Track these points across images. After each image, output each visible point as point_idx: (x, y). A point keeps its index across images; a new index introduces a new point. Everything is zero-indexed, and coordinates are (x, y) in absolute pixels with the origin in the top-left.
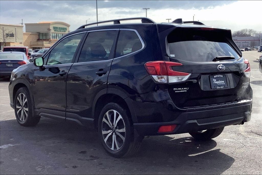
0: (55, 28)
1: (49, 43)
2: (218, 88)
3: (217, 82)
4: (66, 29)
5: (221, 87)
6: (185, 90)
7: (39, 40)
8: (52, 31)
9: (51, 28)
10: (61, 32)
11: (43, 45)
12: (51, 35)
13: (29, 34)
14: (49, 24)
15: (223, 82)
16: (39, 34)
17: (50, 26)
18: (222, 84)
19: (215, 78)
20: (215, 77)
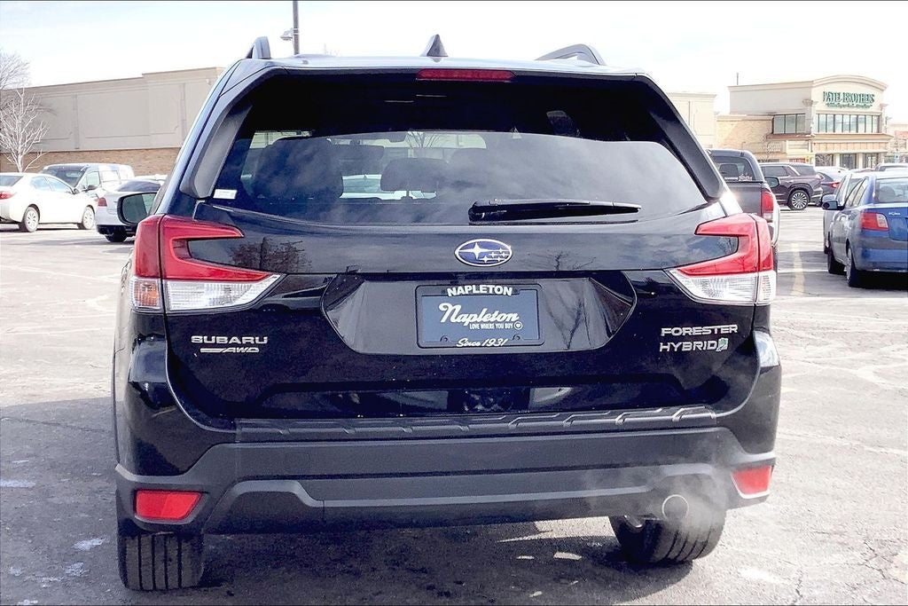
0: (829, 97)
1: (803, 147)
4: (871, 98)
6: (248, 345)
7: (772, 135)
8: (820, 105)
9: (816, 95)
10: (854, 109)
11: (782, 152)
12: (815, 120)
13: (739, 117)
14: (809, 85)
16: (773, 117)
17: (813, 90)
19: (455, 300)
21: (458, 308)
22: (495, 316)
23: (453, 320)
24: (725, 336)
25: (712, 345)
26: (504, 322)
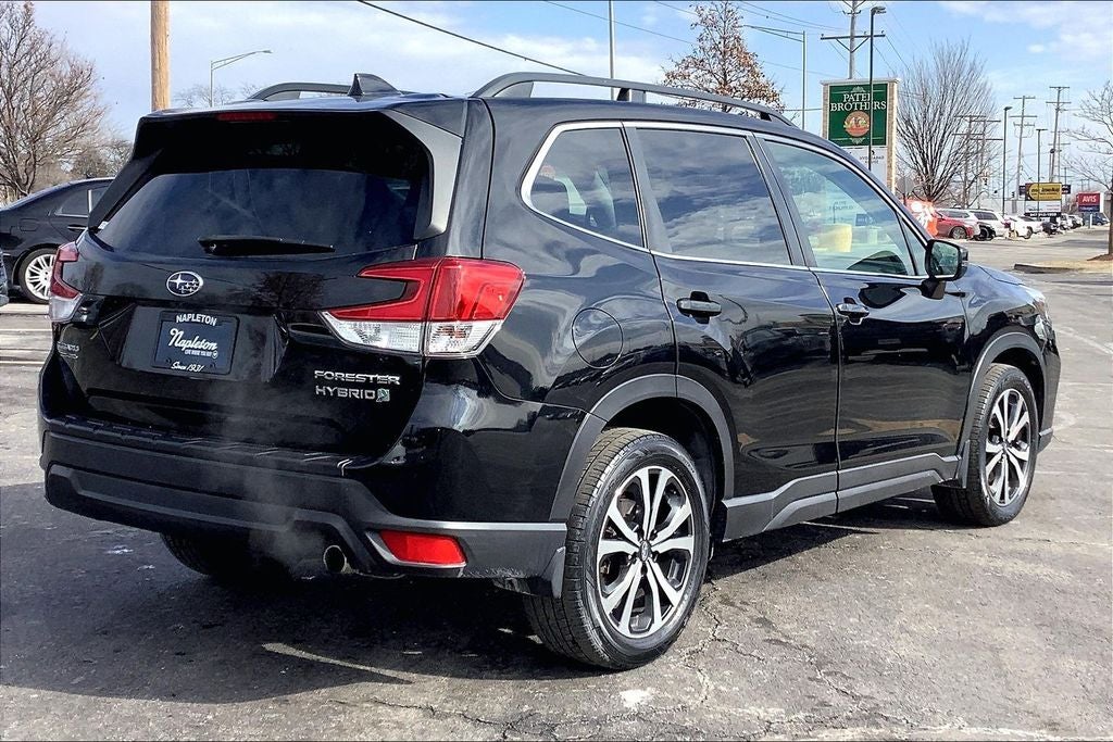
2: (177, 366)
3: (184, 344)
5: (193, 367)
15: (214, 346)
18: (203, 353)
20: (179, 319)
21: (182, 333)
22: (202, 345)
23: (176, 345)
24: (385, 386)
25: (370, 395)
26: (207, 350)
